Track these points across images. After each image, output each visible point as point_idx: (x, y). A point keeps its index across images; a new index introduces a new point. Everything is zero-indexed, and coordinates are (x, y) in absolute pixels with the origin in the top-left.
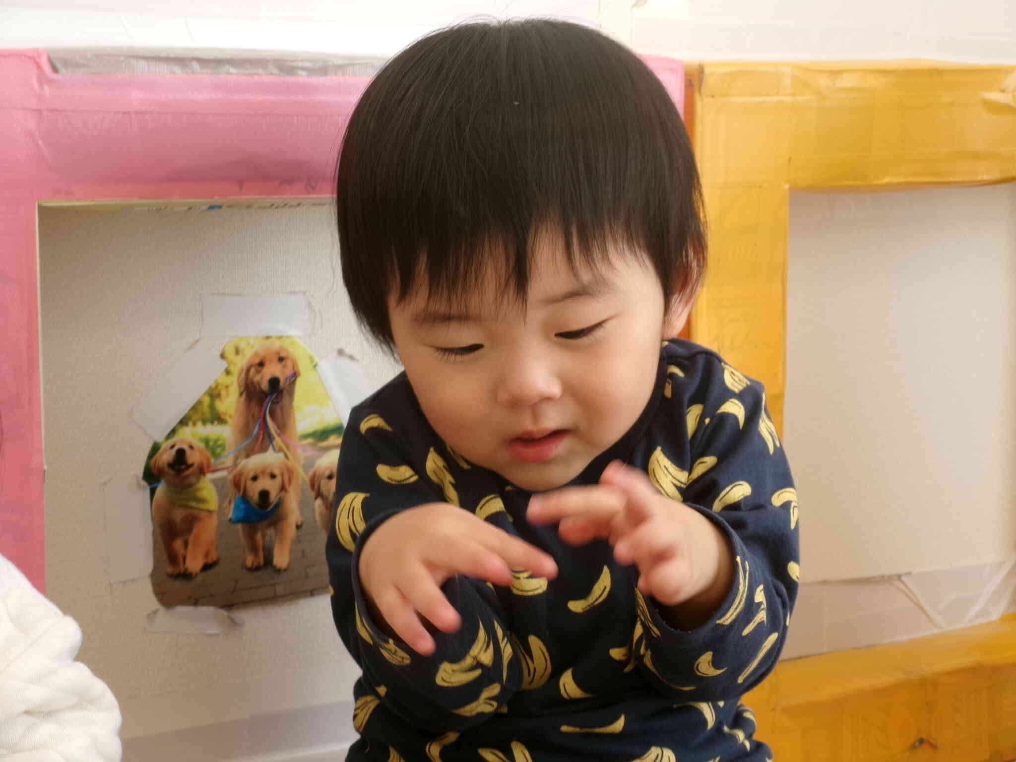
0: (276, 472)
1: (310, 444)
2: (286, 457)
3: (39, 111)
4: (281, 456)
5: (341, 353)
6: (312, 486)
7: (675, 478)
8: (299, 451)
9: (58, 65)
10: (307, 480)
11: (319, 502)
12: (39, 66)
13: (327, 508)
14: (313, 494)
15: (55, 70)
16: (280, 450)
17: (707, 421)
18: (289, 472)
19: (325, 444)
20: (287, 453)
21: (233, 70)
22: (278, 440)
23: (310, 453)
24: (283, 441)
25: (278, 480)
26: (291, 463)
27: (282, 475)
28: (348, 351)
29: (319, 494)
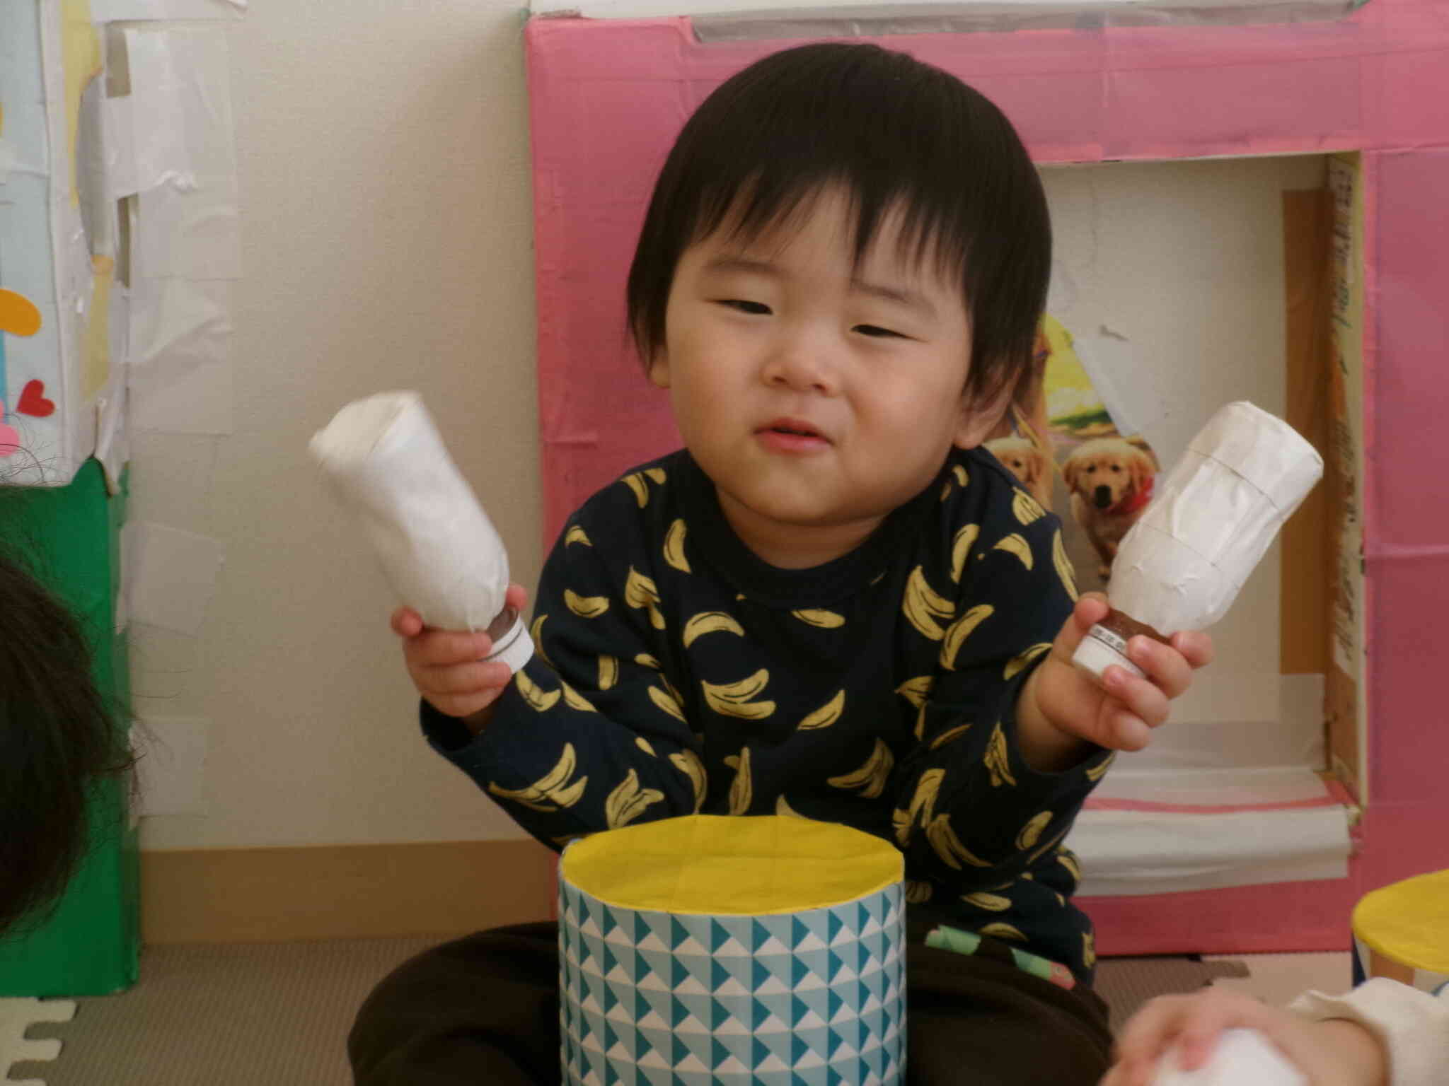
0: (1021, 460)
1: (1063, 432)
2: (1034, 443)
3: (681, 81)
4: (1027, 442)
5: (1104, 331)
6: (1067, 478)
7: (931, 607)
8: (1050, 439)
9: (701, 35)
10: (1061, 470)
11: (1076, 497)
12: (681, 35)
13: (1087, 504)
14: (1067, 488)
15: (698, 39)
16: (1026, 436)
17: (981, 556)
18: (1038, 461)
19: (1083, 432)
20: (1036, 439)
21: (899, 30)
22: (1023, 425)
23: (1064, 441)
24: (1030, 426)
25: (1024, 469)
26: (1041, 451)
27: (1029, 464)
28: (1111, 328)
29: (1076, 488)
